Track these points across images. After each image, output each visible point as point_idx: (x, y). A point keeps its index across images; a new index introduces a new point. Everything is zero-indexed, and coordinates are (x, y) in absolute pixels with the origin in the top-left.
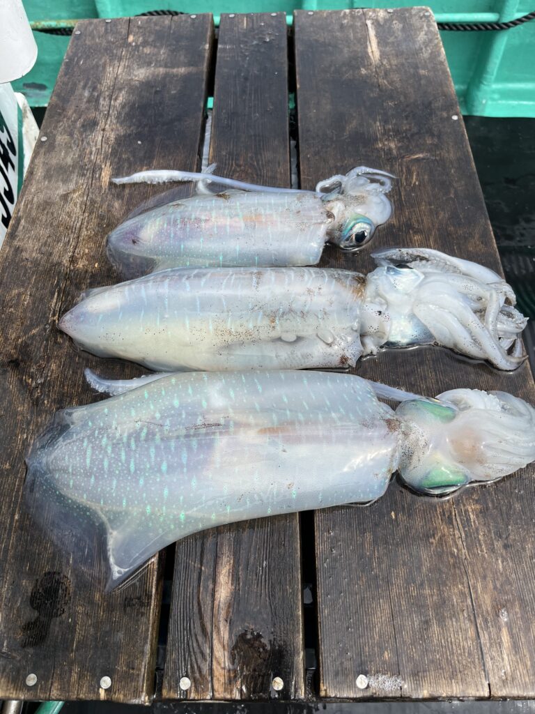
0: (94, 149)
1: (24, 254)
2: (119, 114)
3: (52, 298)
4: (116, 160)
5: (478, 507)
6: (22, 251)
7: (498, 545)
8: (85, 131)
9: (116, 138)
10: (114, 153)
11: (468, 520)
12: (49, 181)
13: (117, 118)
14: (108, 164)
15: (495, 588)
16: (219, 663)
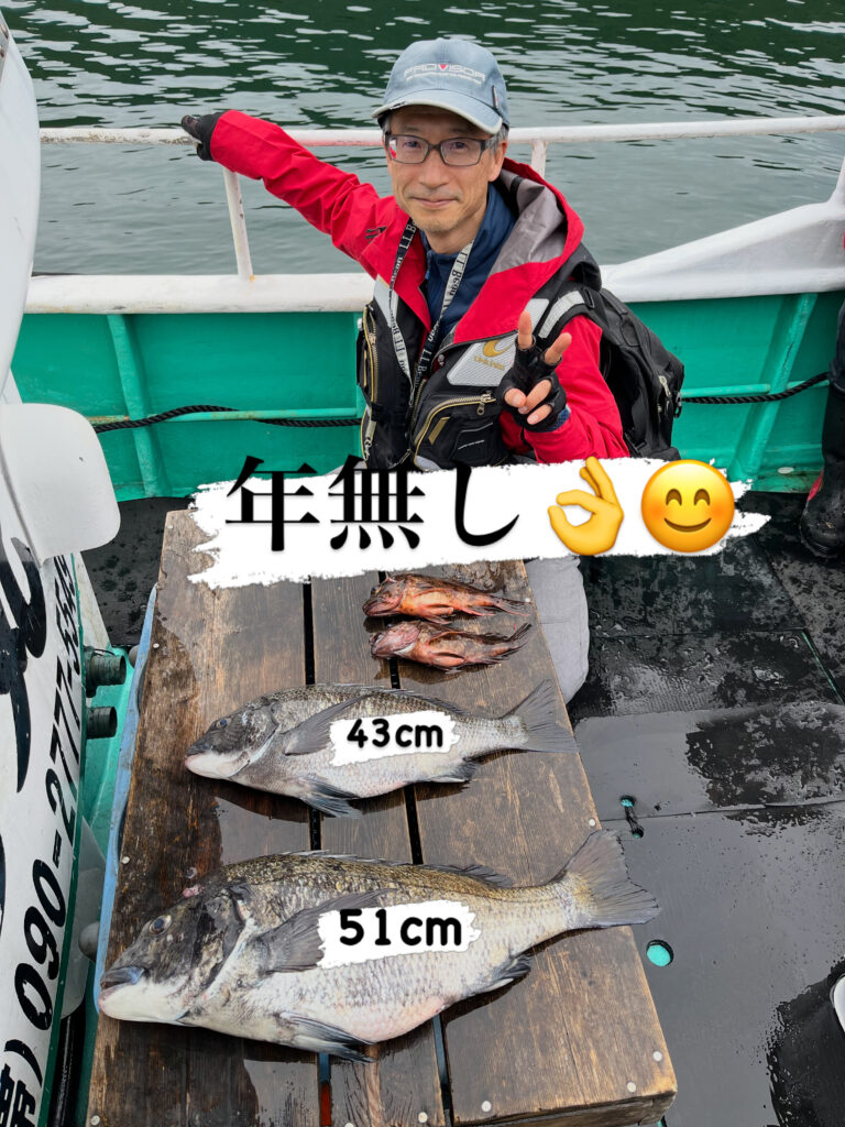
0: (205, 651)
1: (154, 765)
2: (224, 612)
3: (188, 805)
4: (227, 661)
5: (568, 953)
6: (152, 762)
7: (585, 983)
8: (194, 634)
9: (225, 639)
10: (225, 655)
11: (560, 964)
12: (168, 689)
13: (223, 617)
14: (221, 666)
15: (584, 1018)
16: (373, 1108)
